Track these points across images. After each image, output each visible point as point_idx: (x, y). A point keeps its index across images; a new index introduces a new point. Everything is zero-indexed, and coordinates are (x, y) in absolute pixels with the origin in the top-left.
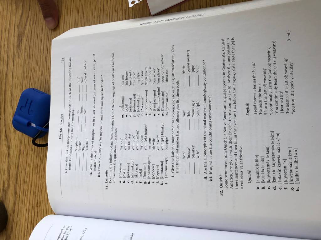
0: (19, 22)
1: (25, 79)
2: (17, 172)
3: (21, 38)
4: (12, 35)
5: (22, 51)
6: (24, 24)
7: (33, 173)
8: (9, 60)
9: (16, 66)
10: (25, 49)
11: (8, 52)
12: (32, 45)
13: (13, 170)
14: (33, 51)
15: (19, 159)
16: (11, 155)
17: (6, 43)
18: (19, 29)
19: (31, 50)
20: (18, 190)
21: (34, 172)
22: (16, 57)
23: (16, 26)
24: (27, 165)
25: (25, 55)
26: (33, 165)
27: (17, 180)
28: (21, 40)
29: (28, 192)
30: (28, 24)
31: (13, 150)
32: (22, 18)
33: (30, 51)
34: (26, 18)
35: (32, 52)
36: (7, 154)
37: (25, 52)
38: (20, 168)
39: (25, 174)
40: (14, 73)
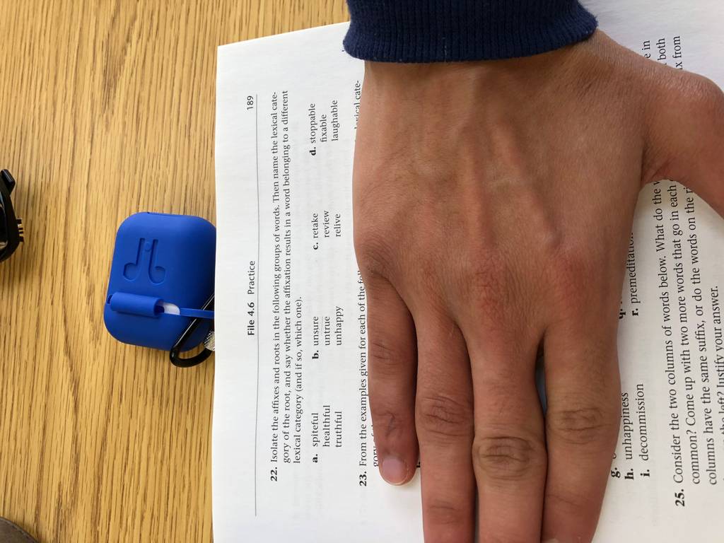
0: (106, 33)
1: (126, 188)
2: (101, 458)
3: (115, 76)
4: (88, 69)
5: (115, 111)
6: (122, 39)
7: (148, 459)
8: (78, 137)
9: (98, 154)
10: (125, 106)
11: (75, 116)
12: (145, 95)
13: (89, 452)
14: (148, 108)
15: (108, 420)
16: (82, 409)
17: (70, 92)
18: (107, 51)
19: (143, 108)
20: (102, 512)
21: (152, 456)
22: (100, 128)
23: (98, 45)
24: (132, 435)
25: (124, 123)
26: (150, 438)
27: (100, 483)
28: (113, 80)
29: (133, 520)
30: (134, 37)
31: (88, 393)
32: (117, 21)
33: (140, 111)
34: (128, 22)
35: (145, 112)
36: (72, 405)
37: (125, 113)
38: (110, 444)
39: (126, 464)
40: (93, 174)
